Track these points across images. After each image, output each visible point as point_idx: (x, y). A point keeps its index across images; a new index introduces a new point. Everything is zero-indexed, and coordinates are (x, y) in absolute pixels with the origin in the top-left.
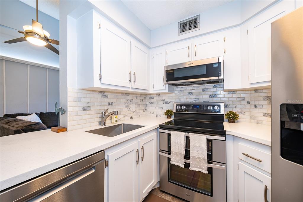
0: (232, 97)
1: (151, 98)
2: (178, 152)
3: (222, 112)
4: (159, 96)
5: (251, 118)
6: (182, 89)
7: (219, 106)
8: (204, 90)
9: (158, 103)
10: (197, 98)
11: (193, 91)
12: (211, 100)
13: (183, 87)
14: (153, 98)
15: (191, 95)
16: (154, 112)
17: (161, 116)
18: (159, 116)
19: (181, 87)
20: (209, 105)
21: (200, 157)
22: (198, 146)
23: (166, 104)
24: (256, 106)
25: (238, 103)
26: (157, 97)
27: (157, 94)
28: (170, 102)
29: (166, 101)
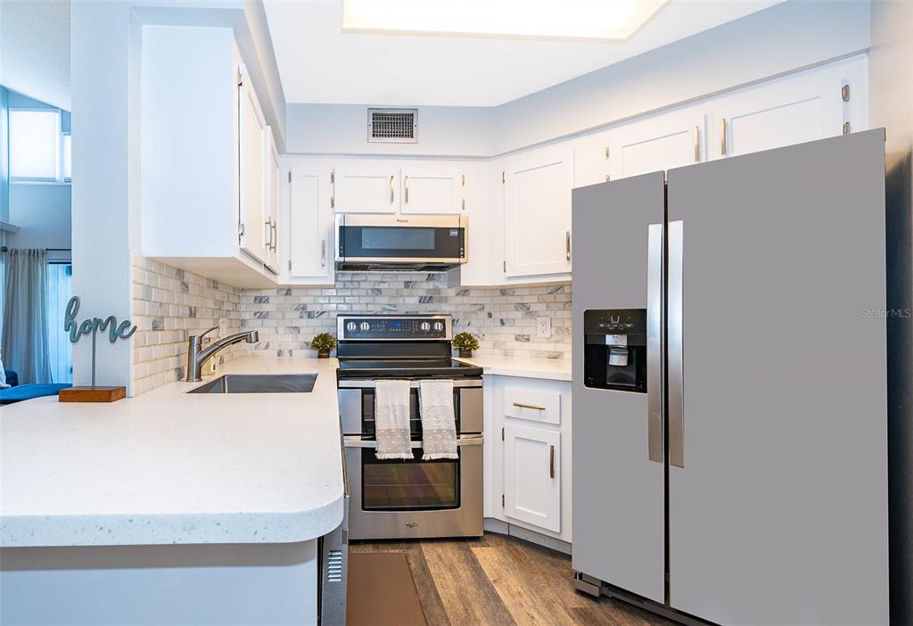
0: (462, 304)
1: (259, 300)
2: (394, 427)
3: (449, 337)
4: (286, 294)
5: (495, 346)
6: (355, 278)
7: (443, 321)
8: (407, 284)
9: (283, 317)
10: (393, 302)
11: (382, 286)
12: (425, 309)
13: (357, 274)
14: (267, 301)
15: (377, 295)
16: (270, 344)
17: (294, 353)
18: (286, 353)
19: (352, 272)
20: (423, 321)
21: (442, 427)
22: (437, 405)
23: (310, 320)
24: (502, 323)
25: (473, 315)
26: (282, 299)
27: (282, 289)
28: (323, 313)
29: (309, 310)
